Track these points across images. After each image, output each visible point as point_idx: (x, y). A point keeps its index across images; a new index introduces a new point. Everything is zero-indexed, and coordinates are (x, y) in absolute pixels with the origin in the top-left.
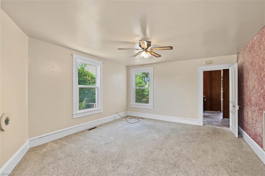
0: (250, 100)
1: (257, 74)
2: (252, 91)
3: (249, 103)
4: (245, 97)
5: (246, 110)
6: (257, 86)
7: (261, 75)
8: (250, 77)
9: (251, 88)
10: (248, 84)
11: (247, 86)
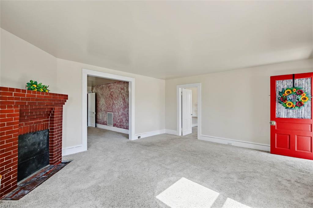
0: (101, 110)
1: (104, 99)
2: (102, 105)
3: (100, 111)
4: (98, 108)
5: (98, 114)
6: (104, 104)
7: (106, 100)
8: (101, 99)
9: (102, 104)
10: (100, 103)
11: (99, 104)
